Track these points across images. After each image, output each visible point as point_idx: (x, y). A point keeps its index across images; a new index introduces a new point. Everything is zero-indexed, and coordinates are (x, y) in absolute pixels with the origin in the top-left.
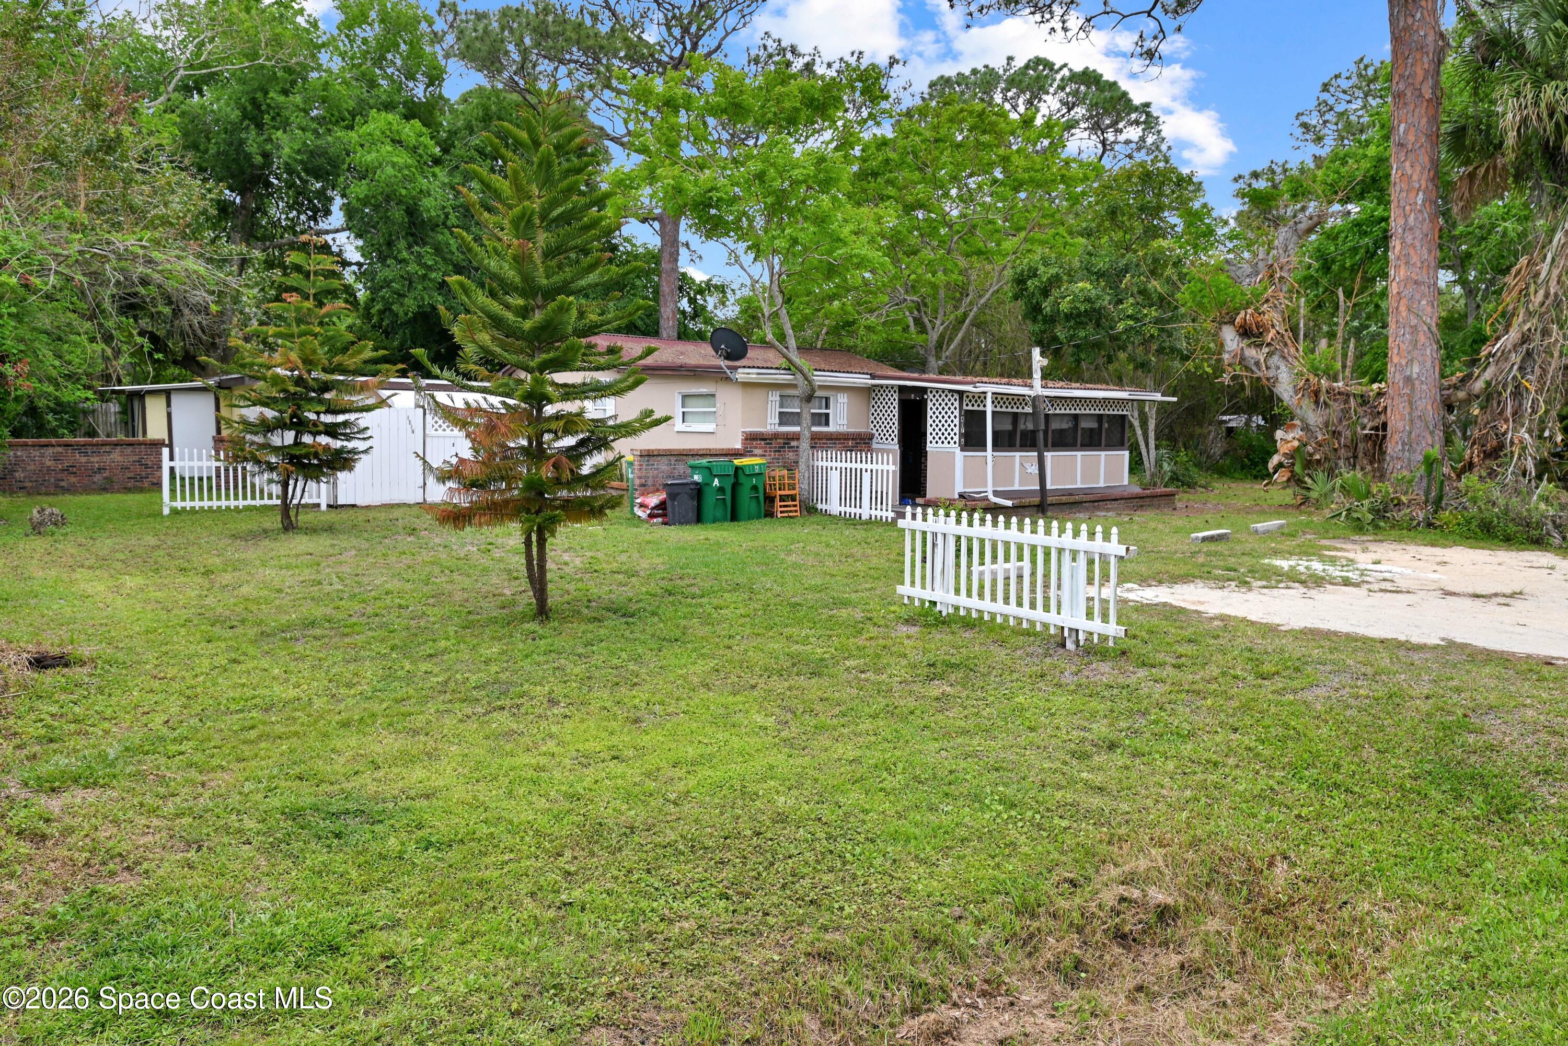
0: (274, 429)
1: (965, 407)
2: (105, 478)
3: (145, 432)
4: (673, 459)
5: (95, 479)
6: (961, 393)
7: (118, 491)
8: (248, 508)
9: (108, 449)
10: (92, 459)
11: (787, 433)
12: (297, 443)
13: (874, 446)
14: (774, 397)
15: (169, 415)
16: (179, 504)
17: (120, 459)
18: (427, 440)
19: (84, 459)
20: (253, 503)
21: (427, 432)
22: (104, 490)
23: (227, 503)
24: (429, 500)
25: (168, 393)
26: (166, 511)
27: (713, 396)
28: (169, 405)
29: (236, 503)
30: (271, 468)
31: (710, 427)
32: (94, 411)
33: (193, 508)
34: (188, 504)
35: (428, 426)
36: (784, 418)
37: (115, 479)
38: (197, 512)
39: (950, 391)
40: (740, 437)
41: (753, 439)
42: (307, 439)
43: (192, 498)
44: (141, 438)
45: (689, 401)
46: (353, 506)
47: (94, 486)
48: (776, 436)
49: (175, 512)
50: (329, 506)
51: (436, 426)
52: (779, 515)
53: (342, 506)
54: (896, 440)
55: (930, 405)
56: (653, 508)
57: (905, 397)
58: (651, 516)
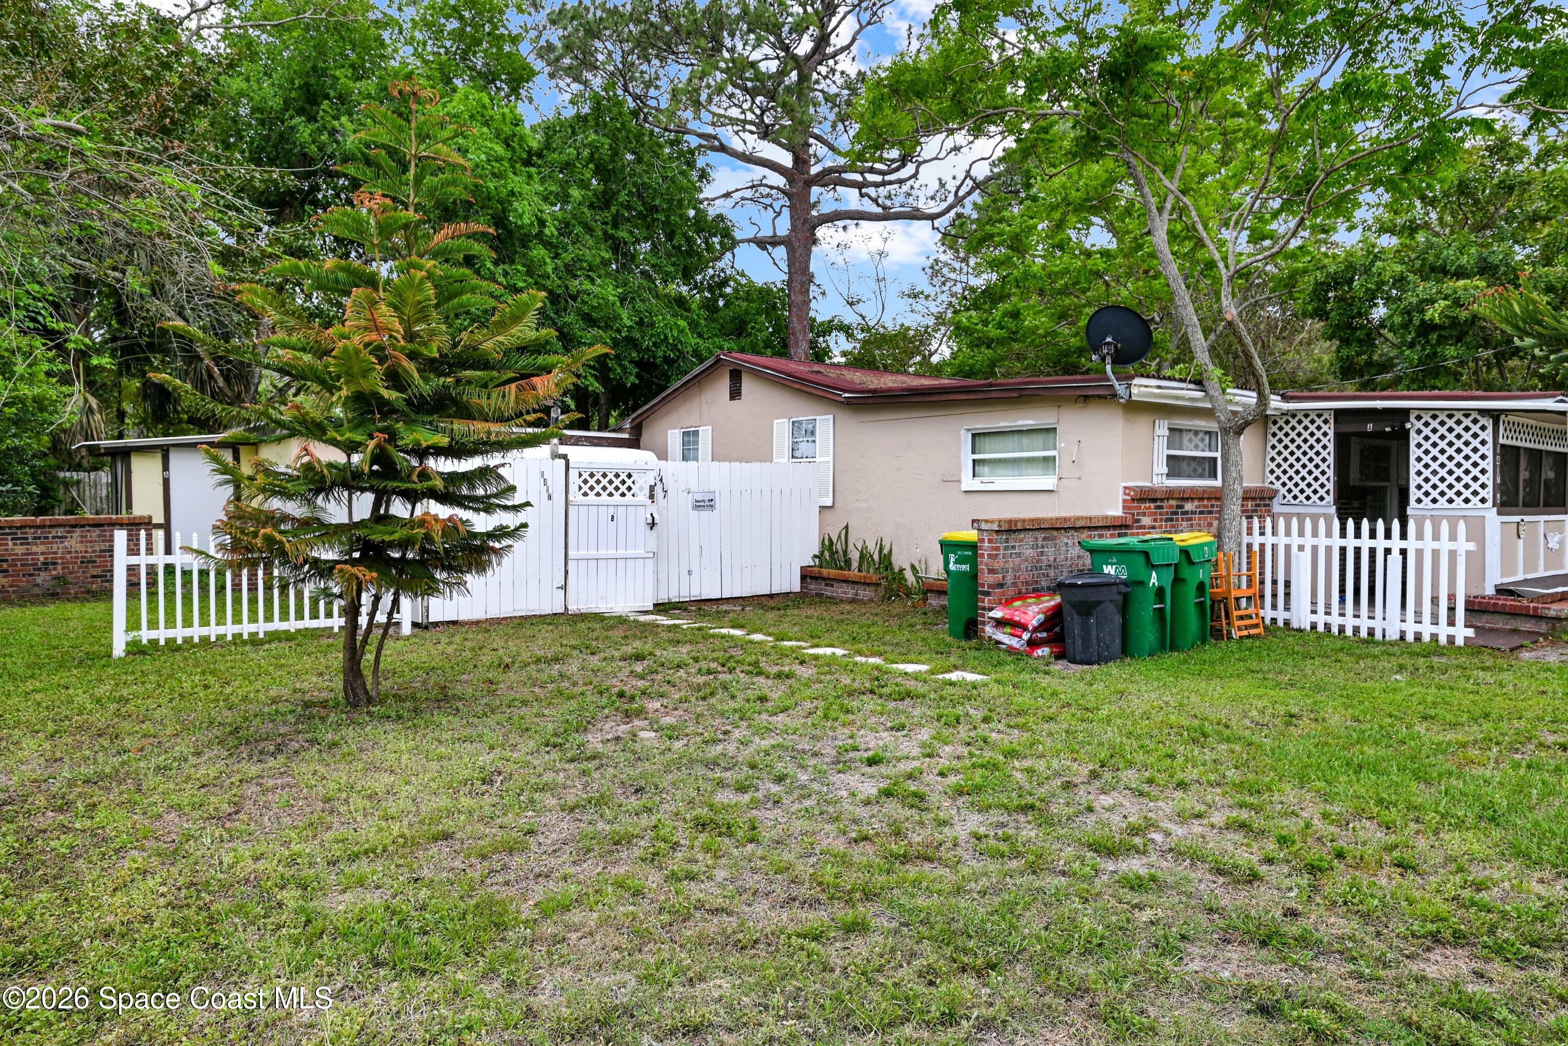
0: (334, 484)
1: (1501, 441)
2: (55, 578)
3: (129, 506)
4: (1041, 535)
5: (39, 580)
6: (1495, 415)
7: (75, 599)
8: (273, 637)
9: (60, 532)
10: (34, 549)
11: (1183, 490)
12: (380, 518)
13: (1276, 508)
14: (1162, 430)
15: (166, 483)
16: (145, 635)
17: (80, 547)
18: (571, 508)
19: (20, 549)
20: (284, 626)
21: (571, 498)
22: (53, 596)
23: (236, 629)
24: (573, 608)
25: (165, 451)
26: (119, 649)
27: (1054, 430)
28: (166, 467)
29: (253, 628)
30: (323, 570)
31: (1047, 482)
32: (78, 482)
33: (170, 641)
34: (162, 634)
35: (573, 488)
36: (1176, 465)
37: (70, 578)
38: (179, 649)
39: (1467, 413)
40: (1121, 497)
41: (1142, 500)
42: (399, 508)
43: (170, 623)
44: (124, 515)
45: (987, 442)
46: (454, 623)
47: (36, 591)
48: (1171, 494)
49: (136, 649)
50: (415, 625)
51: (585, 488)
52: (1235, 634)
53: (436, 624)
54: (1330, 499)
55: (1414, 439)
56: (1036, 629)
57: (1345, 429)
58: (1033, 644)
